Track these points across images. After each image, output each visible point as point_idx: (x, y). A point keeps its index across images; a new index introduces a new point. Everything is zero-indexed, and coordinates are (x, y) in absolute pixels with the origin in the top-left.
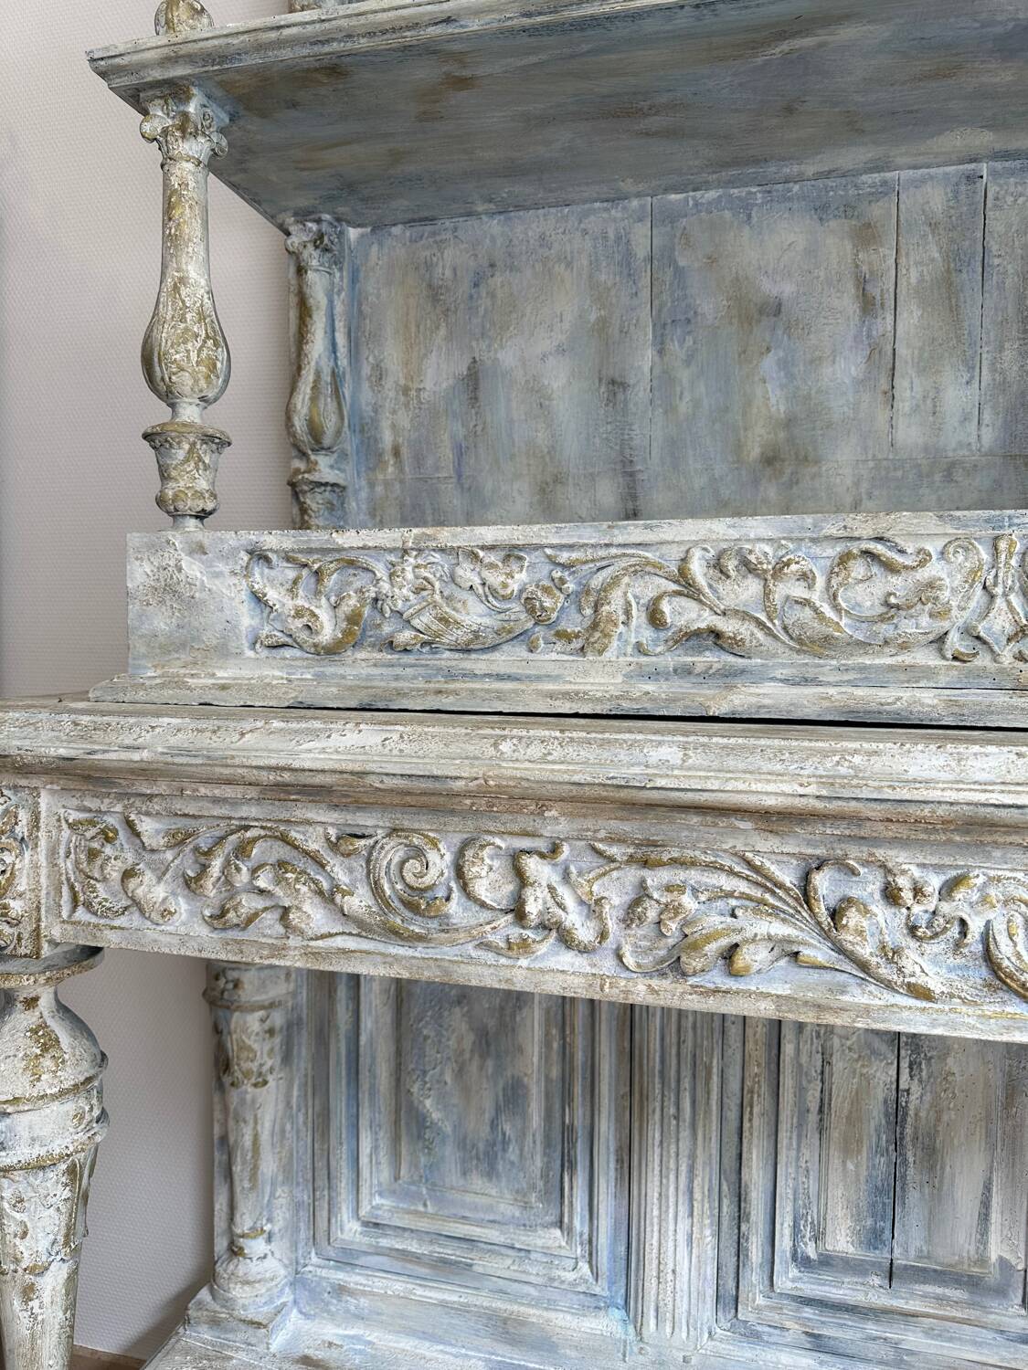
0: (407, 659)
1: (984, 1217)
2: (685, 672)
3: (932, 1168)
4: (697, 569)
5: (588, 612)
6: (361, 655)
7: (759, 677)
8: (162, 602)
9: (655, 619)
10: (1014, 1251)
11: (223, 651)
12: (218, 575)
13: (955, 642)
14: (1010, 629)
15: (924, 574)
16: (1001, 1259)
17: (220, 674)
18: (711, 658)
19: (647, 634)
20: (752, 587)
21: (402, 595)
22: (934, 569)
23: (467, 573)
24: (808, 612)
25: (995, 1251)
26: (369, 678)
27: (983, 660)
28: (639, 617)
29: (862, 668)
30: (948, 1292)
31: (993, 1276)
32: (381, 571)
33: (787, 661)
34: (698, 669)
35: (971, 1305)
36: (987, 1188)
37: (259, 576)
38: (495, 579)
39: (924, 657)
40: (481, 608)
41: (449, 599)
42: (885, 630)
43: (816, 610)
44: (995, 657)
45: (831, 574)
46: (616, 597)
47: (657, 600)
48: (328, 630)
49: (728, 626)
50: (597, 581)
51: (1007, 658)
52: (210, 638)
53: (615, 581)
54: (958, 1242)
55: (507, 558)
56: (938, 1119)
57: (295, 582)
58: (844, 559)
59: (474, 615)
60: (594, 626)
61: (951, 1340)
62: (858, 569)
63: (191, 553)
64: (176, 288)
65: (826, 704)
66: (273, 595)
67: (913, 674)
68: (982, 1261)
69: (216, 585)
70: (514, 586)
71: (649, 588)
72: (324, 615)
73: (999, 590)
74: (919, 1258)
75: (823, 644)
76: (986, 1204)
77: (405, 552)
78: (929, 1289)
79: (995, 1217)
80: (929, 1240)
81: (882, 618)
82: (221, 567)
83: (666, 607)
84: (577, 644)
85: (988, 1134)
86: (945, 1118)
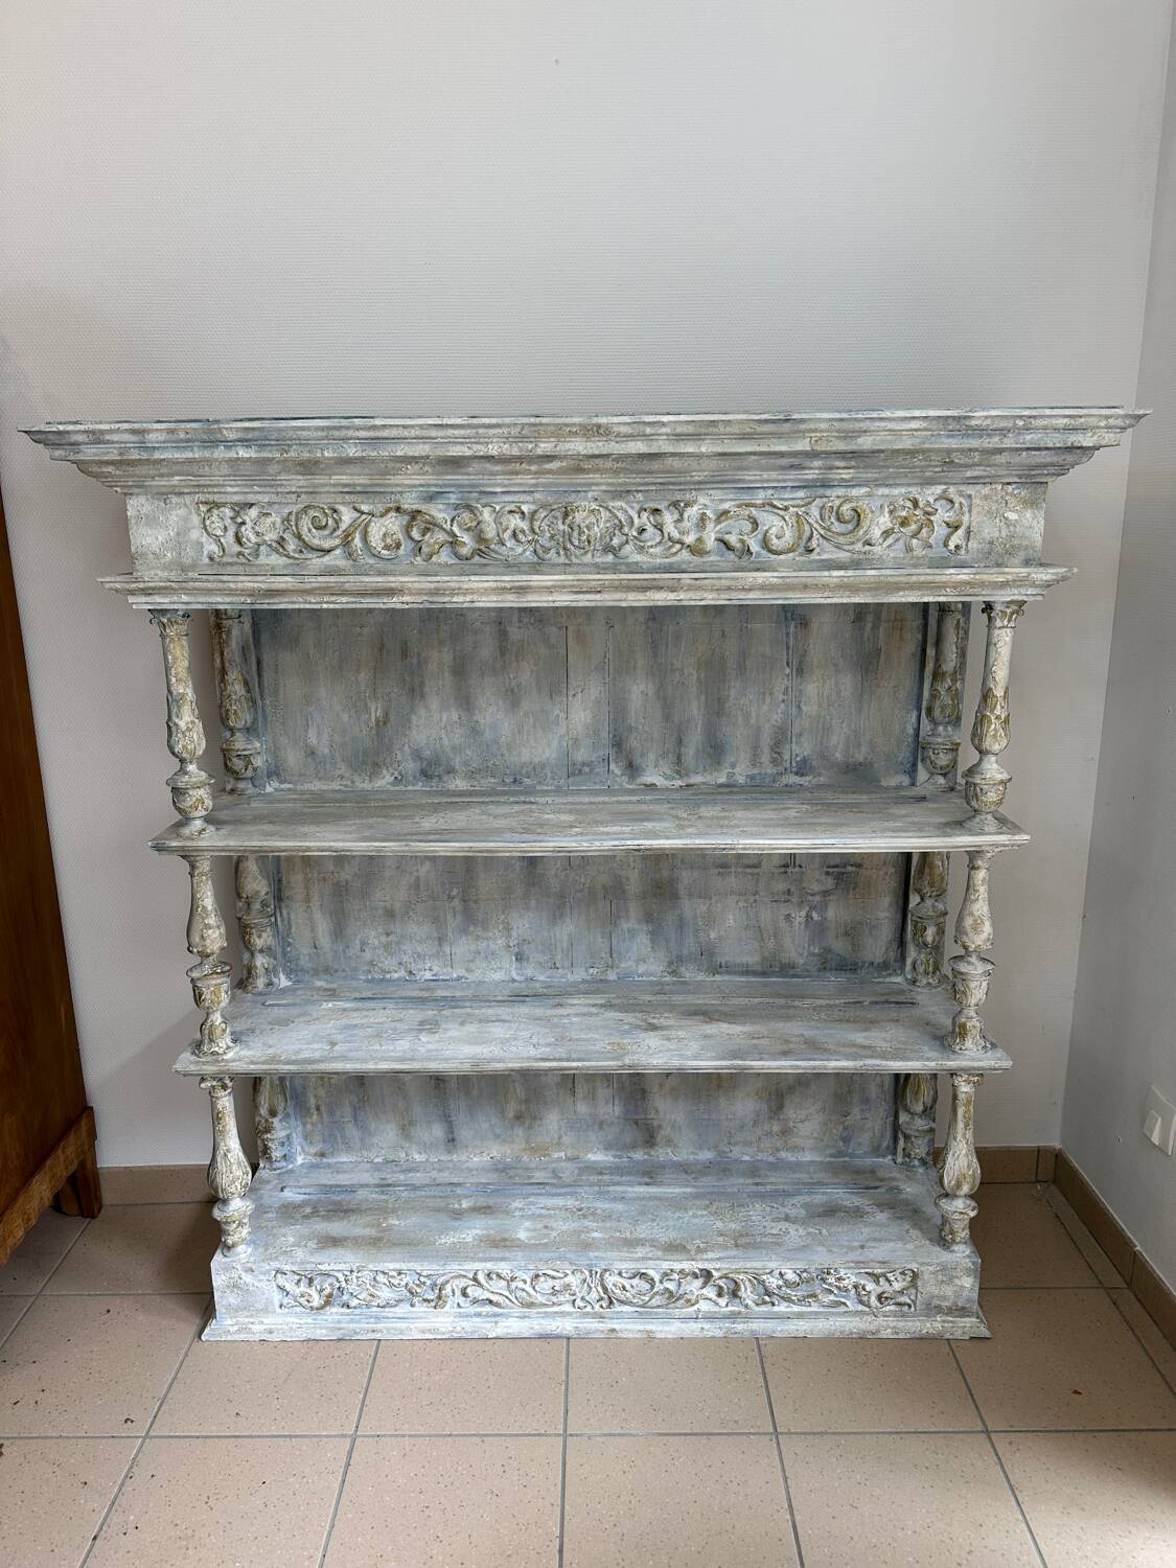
0: (357, 1311)
2: (479, 1315)
4: (481, 1277)
5: (437, 1291)
6: (334, 1310)
7: (507, 1316)
8: (232, 1291)
9: (464, 1294)
11: (266, 1311)
12: (260, 1281)
13: (579, 1303)
14: (597, 1298)
15: (566, 1280)
17: (266, 1321)
18: (489, 1309)
19: (461, 1300)
20: (504, 1283)
21: (352, 1287)
22: (570, 1279)
23: (381, 1278)
24: (524, 1294)
26: (339, 1322)
27: (589, 1309)
28: (458, 1293)
29: (546, 1312)
32: (342, 1278)
33: (518, 1310)
34: (484, 1314)
37: (281, 1280)
38: (395, 1282)
39: (568, 1308)
40: (389, 1290)
41: (373, 1286)
42: (554, 1299)
43: (527, 1293)
44: (593, 1308)
45: (532, 1280)
46: (448, 1288)
47: (466, 1288)
48: (317, 1301)
49: (494, 1298)
50: (439, 1282)
51: (597, 1307)
52: (259, 1306)
53: (447, 1282)
55: (400, 1274)
57: (299, 1281)
58: (537, 1276)
59: (386, 1294)
60: (439, 1298)
62: (542, 1279)
63: (246, 1271)
64: (225, 1155)
65: (532, 1331)
66: (288, 1287)
67: (563, 1314)
69: (260, 1285)
70: (403, 1283)
71: (463, 1283)
72: (315, 1295)
73: (592, 1286)
75: (531, 1305)
77: (352, 1271)
81: (553, 1294)
82: (262, 1277)
83: (469, 1291)
84: (433, 1304)
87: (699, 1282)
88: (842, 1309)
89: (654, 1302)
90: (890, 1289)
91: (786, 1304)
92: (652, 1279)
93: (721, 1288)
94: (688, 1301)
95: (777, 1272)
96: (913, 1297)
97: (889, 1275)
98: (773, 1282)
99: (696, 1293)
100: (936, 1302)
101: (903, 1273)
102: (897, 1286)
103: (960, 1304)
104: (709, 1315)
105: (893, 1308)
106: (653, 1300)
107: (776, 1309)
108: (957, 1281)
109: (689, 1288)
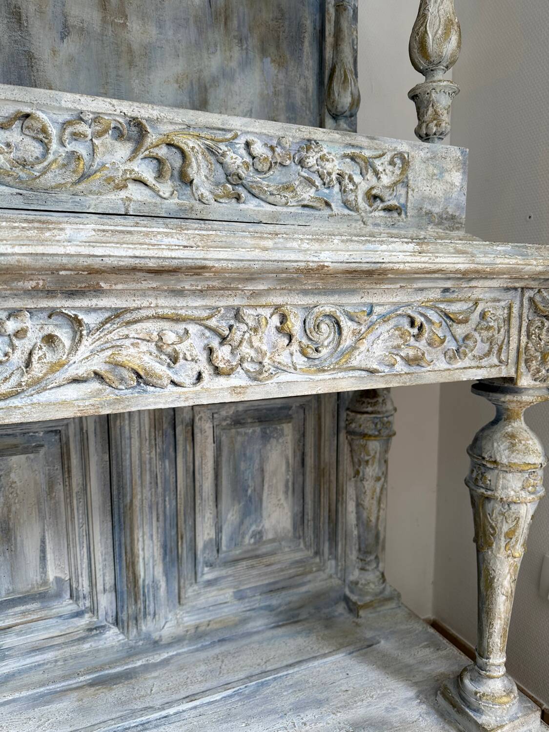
1: (43, 558)
3: (9, 540)
10: (63, 571)
16: (56, 577)
25: (51, 575)
30: (28, 607)
31: (53, 588)
35: (41, 609)
36: (43, 542)
54: (30, 577)
56: (9, 511)
61: (32, 632)
68: (45, 582)
74: (8, 594)
76: (43, 551)
78: (18, 609)
79: (49, 556)
80: (13, 582)
85: (40, 511)
86: (13, 509)
87: (123, 150)
88: (326, 212)
89: (50, 179)
90: (380, 185)
91: (255, 201)
92: (44, 130)
93: (159, 161)
94: (109, 180)
95: (241, 141)
96: (402, 201)
97: (377, 162)
98: (236, 158)
99: (123, 167)
100: (427, 207)
101: (392, 163)
102: (386, 180)
103: (450, 211)
104: (146, 210)
105: (382, 213)
106: (49, 175)
107: (242, 206)
108: (447, 176)
109: (108, 159)
